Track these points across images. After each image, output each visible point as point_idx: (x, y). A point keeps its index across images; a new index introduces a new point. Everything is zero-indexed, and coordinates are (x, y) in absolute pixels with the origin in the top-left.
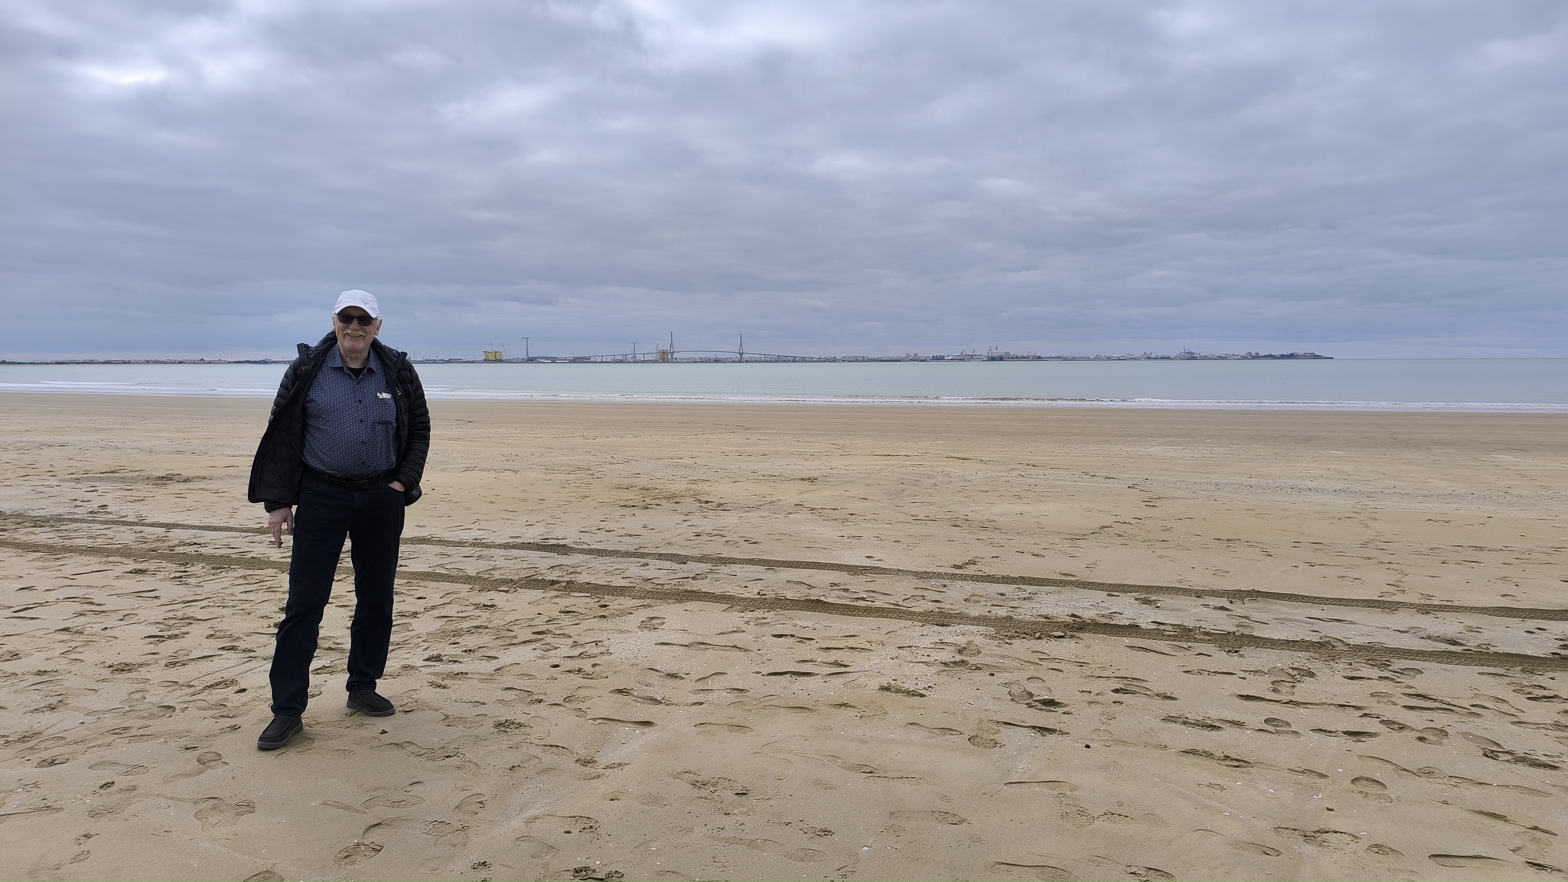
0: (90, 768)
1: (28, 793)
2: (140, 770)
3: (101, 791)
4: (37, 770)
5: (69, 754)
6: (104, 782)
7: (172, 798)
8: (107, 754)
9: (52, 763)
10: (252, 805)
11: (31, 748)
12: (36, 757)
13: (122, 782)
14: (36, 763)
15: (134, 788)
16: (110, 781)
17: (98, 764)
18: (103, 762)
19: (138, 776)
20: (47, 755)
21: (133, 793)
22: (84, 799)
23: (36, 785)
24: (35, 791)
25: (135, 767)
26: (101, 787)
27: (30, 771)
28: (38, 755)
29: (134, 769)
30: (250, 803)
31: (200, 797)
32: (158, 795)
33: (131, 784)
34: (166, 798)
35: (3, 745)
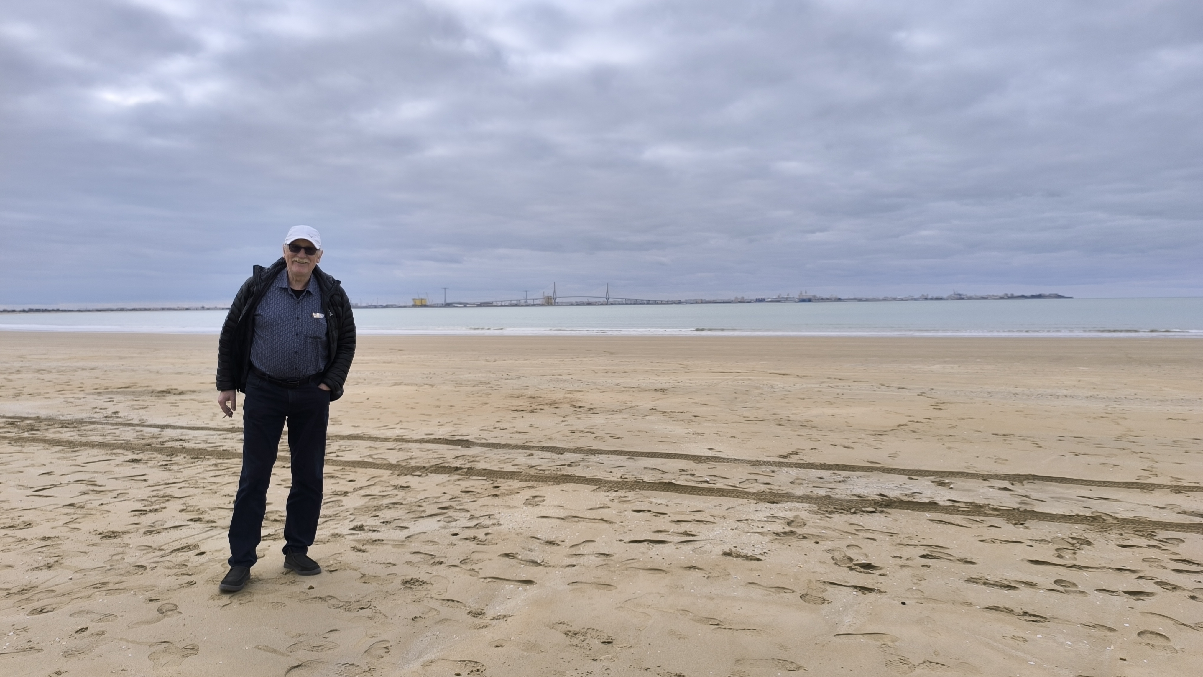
0: (70, 615)
1: (18, 636)
2: (111, 618)
3: (76, 635)
4: (28, 617)
5: (56, 604)
6: (79, 628)
7: (132, 642)
8: (86, 604)
9: (42, 611)
10: (196, 648)
11: (27, 599)
12: (30, 606)
13: (94, 628)
14: (29, 611)
15: (103, 633)
16: (85, 626)
17: (78, 613)
18: (82, 611)
19: (108, 623)
20: (38, 605)
21: (102, 637)
22: (61, 642)
23: (25, 630)
24: (23, 634)
25: (107, 615)
26: (77, 632)
27: (23, 618)
28: (32, 605)
29: (107, 616)
30: (195, 646)
31: (155, 641)
32: (121, 639)
33: (101, 629)
34: (127, 641)
35: (5, 596)
